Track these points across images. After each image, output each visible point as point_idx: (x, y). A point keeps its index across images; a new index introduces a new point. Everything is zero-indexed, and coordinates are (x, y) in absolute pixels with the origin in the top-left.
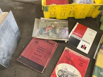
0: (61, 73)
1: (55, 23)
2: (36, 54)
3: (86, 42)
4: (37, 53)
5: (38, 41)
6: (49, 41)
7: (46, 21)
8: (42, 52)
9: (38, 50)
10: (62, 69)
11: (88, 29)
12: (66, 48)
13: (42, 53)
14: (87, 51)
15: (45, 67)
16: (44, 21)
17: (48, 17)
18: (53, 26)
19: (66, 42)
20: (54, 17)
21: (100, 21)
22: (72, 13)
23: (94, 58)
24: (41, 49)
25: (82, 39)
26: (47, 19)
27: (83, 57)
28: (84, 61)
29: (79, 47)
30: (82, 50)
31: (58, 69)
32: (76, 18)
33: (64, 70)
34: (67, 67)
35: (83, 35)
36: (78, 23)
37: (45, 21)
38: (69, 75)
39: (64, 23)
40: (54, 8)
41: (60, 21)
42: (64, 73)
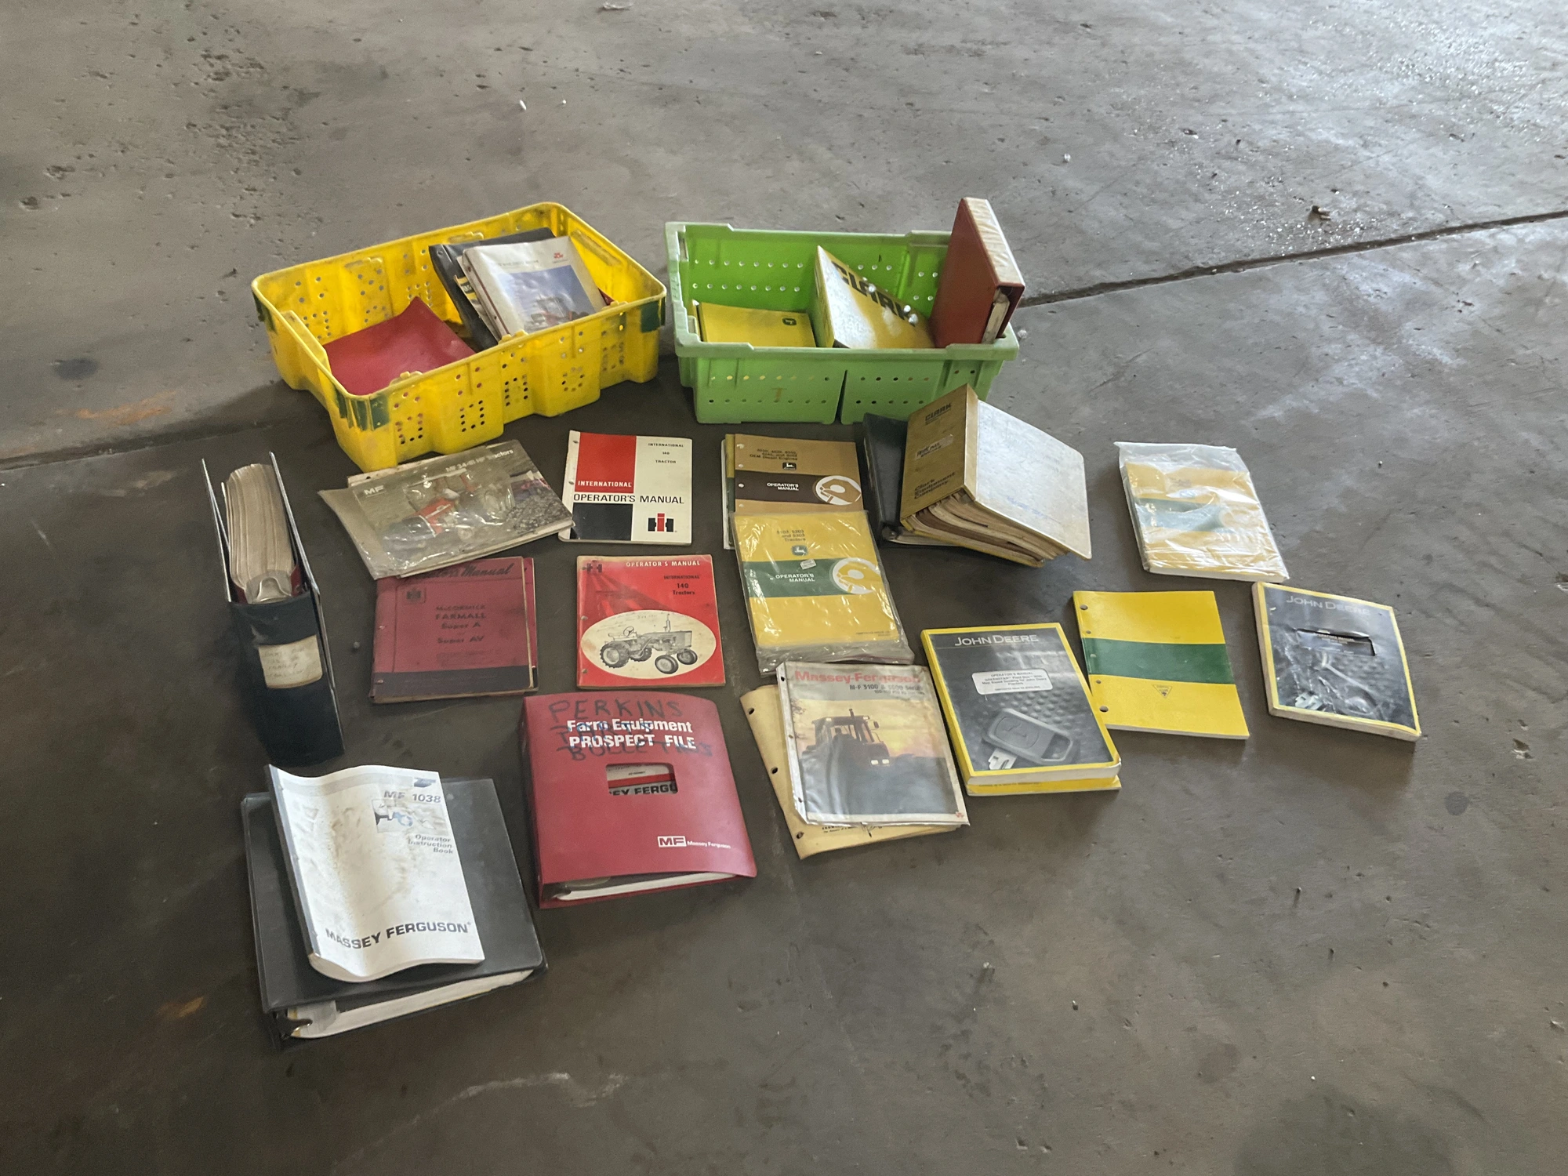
0: (616, 655)
1: (448, 475)
2: (452, 641)
3: (662, 500)
4: (450, 634)
5: (419, 586)
6: (479, 567)
7: (391, 484)
8: (471, 621)
9: (450, 622)
10: (609, 640)
11: (642, 442)
12: (582, 561)
13: (476, 624)
14: (683, 534)
15: (531, 668)
16: (381, 487)
17: (393, 459)
18: (451, 493)
19: (565, 535)
20: (420, 447)
21: (683, 383)
22: (517, 394)
23: (726, 546)
24: (460, 613)
25: (637, 494)
26: (391, 472)
27: (673, 560)
28: (691, 574)
29: (639, 533)
30: (660, 537)
31: (592, 647)
32: (550, 413)
33: (620, 639)
34: (629, 624)
35: (630, 478)
36: (575, 436)
37: (386, 486)
38: (656, 645)
39: (503, 458)
40: (412, 395)
41: (473, 457)
42: (627, 646)
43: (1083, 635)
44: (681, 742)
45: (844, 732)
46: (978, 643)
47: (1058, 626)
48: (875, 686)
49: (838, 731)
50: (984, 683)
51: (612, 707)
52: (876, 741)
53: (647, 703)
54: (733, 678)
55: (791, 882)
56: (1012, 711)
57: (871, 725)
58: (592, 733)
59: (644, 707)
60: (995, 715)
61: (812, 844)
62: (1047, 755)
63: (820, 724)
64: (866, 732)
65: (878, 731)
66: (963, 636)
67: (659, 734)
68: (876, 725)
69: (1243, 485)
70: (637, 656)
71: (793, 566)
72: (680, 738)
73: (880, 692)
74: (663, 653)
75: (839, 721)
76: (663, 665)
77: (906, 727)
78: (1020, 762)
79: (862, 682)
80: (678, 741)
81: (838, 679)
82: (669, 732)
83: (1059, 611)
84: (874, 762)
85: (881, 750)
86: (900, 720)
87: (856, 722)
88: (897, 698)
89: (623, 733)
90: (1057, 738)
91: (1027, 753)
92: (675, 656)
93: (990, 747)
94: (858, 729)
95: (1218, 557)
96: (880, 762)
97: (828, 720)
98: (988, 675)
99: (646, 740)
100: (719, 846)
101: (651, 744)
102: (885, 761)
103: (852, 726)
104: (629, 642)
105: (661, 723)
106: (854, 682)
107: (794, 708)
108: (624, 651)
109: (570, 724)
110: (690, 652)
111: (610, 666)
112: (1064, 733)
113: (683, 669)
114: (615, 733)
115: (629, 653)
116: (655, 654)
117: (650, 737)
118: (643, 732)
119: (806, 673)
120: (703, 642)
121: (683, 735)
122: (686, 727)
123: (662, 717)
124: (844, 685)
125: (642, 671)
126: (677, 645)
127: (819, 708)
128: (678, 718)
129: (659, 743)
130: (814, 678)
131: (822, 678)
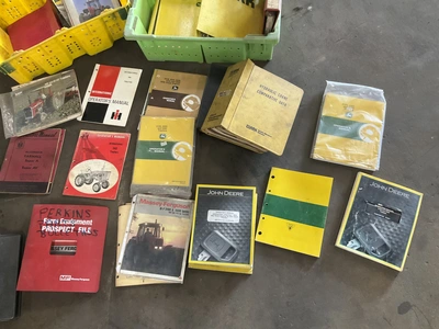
0: (80, 180)
1: (45, 87)
2: (27, 168)
3: (121, 103)
4: (26, 165)
5: (23, 141)
6: (46, 133)
7: (25, 91)
8: (35, 159)
9: (28, 159)
10: (80, 173)
11: (123, 69)
12: (82, 132)
13: (37, 161)
14: (122, 122)
15: (49, 183)
16: (21, 92)
17: (26, 79)
18: (44, 96)
19: (80, 119)
20: (39, 72)
22: (74, 47)
24: (33, 155)
25: (112, 99)
26: (27, 84)
27: (116, 135)
28: (120, 143)
29: (107, 120)
30: (115, 122)
31: (73, 176)
32: (91, 54)
33: (84, 173)
34: (90, 165)
35: (111, 90)
36: (97, 66)
37: (23, 92)
38: (96, 177)
39: (66, 79)
41: (55, 78)
42: (86, 177)
43: (267, 192)
46: (217, 194)
47: (254, 189)
48: (170, 209)
49: (148, 230)
50: (213, 216)
51: (63, 213)
52: (160, 237)
53: (77, 211)
54: (119, 196)
55: (109, 296)
56: (217, 232)
57: (161, 228)
58: (51, 225)
59: (75, 213)
60: (210, 233)
61: (120, 282)
62: (223, 257)
63: (141, 226)
64: (158, 232)
65: (163, 232)
66: (213, 189)
67: (77, 226)
68: (163, 229)
69: (379, 112)
70: (87, 182)
71: (157, 144)
73: (171, 212)
74: (97, 182)
75: (151, 225)
76: (96, 188)
77: (175, 231)
78: (212, 259)
79: (166, 206)
80: (84, 229)
81: (157, 204)
82: (82, 226)
84: (156, 247)
85: (160, 242)
86: (174, 228)
87: (156, 226)
88: (177, 216)
89: (63, 225)
90: (232, 248)
91: (216, 254)
92: (101, 184)
93: (202, 249)
94: (156, 230)
95: (346, 155)
96: (158, 248)
97: (146, 224)
98: (214, 212)
99: (71, 229)
100: (84, 280)
101: (72, 231)
102: (160, 248)
103: (154, 228)
104: (87, 175)
105: (80, 221)
106: (162, 206)
107: (134, 218)
108: (84, 179)
109: (45, 220)
110: (107, 182)
111: (77, 186)
112: (235, 246)
113: (102, 190)
114: (59, 225)
116: (95, 182)
117: (73, 228)
118: (71, 225)
119: (145, 200)
120: (113, 177)
121: (87, 226)
122: (90, 222)
123: (81, 218)
124: (158, 207)
125: (87, 190)
126: (103, 178)
127: (144, 218)
128: (88, 218)
129: (76, 230)
130: (148, 203)
131: (151, 203)
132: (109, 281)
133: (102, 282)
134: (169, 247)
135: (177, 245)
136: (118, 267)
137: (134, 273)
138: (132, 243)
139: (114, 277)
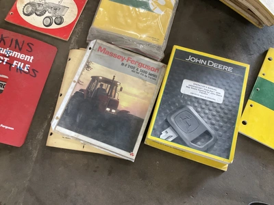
0: (30, 9)
31: (23, 2)
33: (37, 2)
38: (49, 10)
42: (37, 6)
43: (260, 75)
44: (22, 67)
45: (104, 87)
46: (198, 62)
47: (248, 67)
48: (133, 68)
49: (102, 85)
50: (188, 87)
52: (116, 98)
53: (17, 41)
54: (74, 38)
55: (35, 155)
56: (191, 108)
57: (119, 88)
59: (14, 42)
60: (182, 107)
61: (53, 142)
62: (195, 141)
63: (94, 78)
64: (114, 91)
65: (120, 93)
66: (193, 55)
67: (12, 59)
68: (121, 89)
70: (38, 13)
72: (23, 64)
73: (134, 72)
74: (50, 15)
75: (106, 81)
76: (46, 21)
77: (135, 96)
78: (179, 140)
79: (129, 63)
80: (21, 65)
81: (118, 57)
82: (19, 60)
83: (255, 56)
84: (108, 109)
85: (114, 104)
86: (135, 91)
87: (113, 83)
88: (141, 78)
90: (207, 133)
91: (185, 136)
92: (54, 18)
93: (167, 124)
94: (111, 88)
96: (110, 111)
97: (101, 78)
98: (192, 83)
99: (3, 61)
100: (6, 127)
101: (4, 63)
102: (113, 111)
103: (109, 86)
104: (39, 4)
105: (17, 53)
106: (125, 62)
107: (88, 67)
108: (34, 9)
110: (61, 18)
111: (24, 14)
112: (212, 132)
113: (54, 26)
115: (36, 10)
116: (47, 14)
117: (6, 59)
118: (4, 56)
119: (105, 49)
120: (70, 15)
121: (25, 62)
122: (30, 59)
123: (20, 50)
124: (119, 62)
125: (36, 21)
126: (58, 13)
127: (99, 70)
128: (29, 53)
129: (10, 64)
130: (108, 53)
131: (112, 54)
132: (40, 136)
133: (30, 135)
134: (125, 113)
135: (135, 112)
136: (54, 122)
137: (73, 134)
138: (78, 96)
139: (47, 133)
